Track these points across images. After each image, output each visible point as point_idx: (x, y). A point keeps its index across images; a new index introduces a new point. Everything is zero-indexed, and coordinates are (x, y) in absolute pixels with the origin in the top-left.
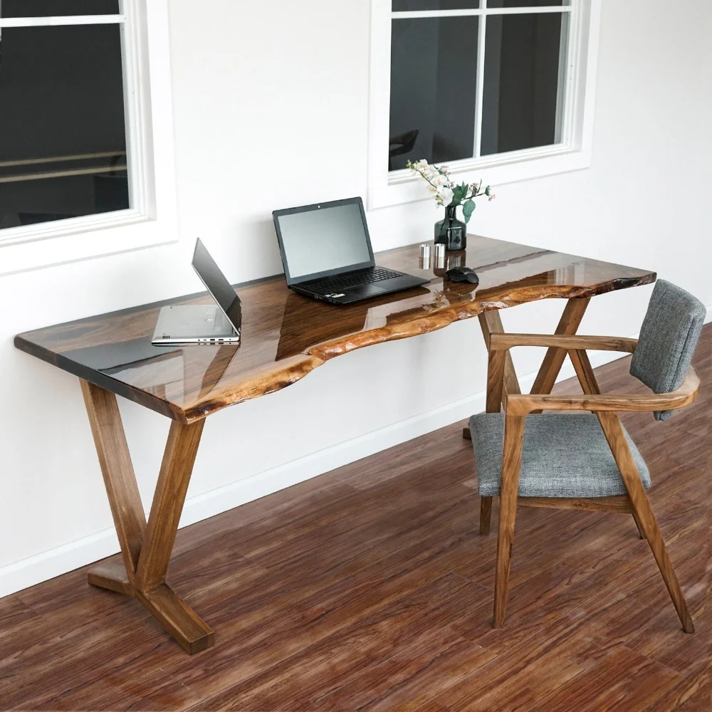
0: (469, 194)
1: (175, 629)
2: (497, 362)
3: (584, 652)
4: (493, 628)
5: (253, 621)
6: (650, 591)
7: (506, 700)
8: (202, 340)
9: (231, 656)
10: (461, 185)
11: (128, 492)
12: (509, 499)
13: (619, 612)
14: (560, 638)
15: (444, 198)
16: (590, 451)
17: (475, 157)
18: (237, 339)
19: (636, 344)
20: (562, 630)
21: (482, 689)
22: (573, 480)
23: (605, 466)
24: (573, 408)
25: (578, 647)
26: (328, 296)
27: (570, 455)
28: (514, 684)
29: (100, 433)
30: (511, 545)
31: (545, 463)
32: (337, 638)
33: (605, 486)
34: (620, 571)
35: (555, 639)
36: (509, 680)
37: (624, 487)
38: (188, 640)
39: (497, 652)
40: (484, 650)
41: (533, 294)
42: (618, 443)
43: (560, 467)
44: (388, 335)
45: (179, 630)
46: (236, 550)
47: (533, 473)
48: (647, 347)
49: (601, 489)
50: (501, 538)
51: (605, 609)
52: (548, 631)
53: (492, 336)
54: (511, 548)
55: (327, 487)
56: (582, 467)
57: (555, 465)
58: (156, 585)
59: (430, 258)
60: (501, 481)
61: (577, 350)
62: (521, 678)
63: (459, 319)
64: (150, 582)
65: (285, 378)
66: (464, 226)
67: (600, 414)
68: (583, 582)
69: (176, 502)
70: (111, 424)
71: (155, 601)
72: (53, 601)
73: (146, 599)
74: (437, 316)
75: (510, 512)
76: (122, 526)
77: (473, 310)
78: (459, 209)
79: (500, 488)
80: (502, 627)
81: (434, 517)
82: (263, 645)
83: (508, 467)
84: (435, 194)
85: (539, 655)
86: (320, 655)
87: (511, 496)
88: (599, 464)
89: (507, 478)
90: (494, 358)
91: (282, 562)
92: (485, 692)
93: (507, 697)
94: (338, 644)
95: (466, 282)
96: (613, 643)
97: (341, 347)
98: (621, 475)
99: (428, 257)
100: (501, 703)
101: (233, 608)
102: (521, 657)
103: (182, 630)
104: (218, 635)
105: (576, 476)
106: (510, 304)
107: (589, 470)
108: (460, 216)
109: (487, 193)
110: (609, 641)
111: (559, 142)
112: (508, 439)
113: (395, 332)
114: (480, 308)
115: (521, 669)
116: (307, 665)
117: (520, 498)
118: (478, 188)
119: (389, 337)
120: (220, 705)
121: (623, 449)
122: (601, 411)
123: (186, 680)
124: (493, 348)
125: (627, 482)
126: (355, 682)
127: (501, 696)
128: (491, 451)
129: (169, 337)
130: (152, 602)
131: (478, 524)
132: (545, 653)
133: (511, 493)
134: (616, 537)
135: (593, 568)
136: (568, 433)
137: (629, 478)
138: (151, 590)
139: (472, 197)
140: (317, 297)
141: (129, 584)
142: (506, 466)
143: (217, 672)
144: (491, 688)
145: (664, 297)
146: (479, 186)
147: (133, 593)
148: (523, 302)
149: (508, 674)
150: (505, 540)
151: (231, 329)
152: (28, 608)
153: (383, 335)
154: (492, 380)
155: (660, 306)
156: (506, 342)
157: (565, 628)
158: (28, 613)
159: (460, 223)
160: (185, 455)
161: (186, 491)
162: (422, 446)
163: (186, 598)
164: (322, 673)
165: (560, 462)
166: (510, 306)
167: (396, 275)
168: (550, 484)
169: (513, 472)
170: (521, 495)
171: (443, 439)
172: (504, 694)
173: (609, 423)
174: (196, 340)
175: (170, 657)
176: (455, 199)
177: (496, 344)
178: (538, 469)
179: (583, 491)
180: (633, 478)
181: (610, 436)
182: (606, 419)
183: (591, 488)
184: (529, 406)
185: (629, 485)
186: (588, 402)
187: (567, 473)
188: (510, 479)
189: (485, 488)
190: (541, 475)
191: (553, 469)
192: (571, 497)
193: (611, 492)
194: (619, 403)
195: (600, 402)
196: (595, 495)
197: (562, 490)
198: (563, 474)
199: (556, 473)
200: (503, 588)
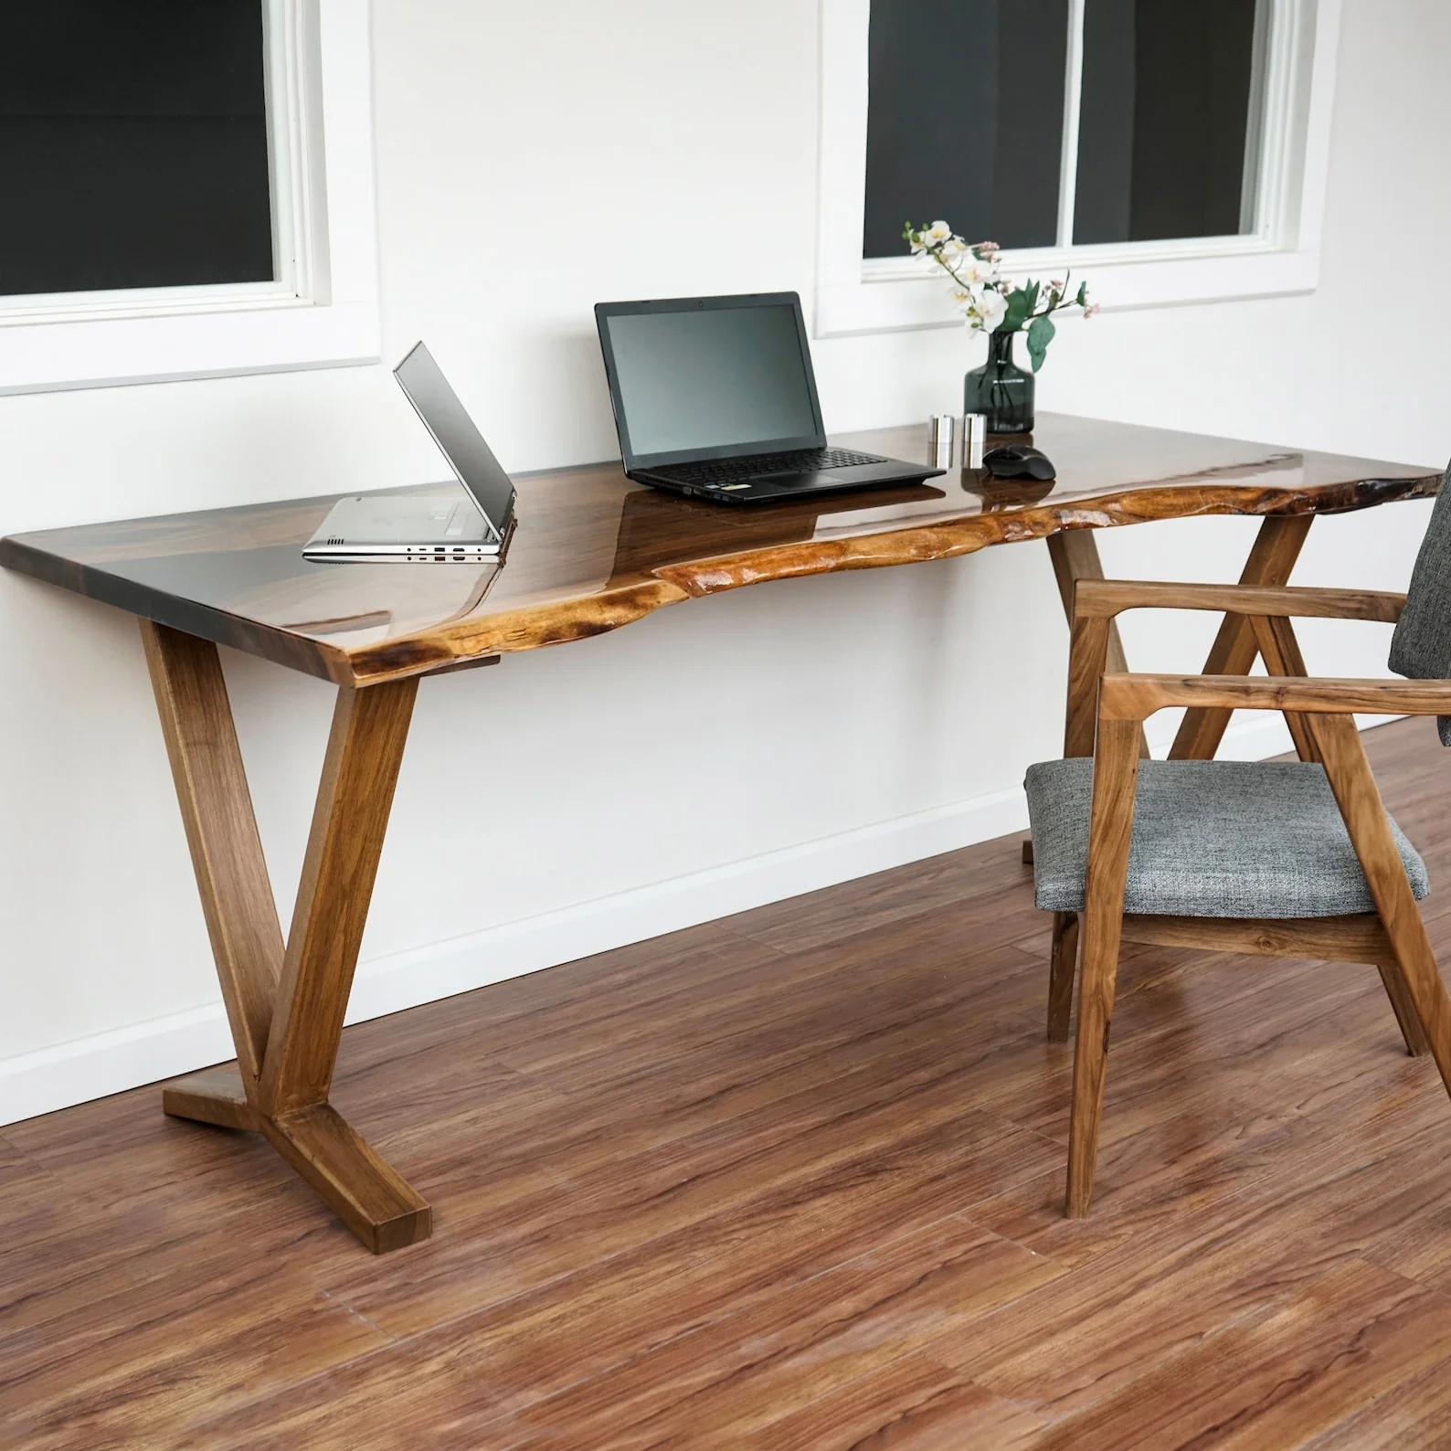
0: (1041, 305)
1: (343, 1200)
2: (1091, 643)
3: (1270, 1269)
4: (1065, 1216)
5: (523, 1194)
6: (1425, 1155)
7: (1085, 1358)
8: (415, 549)
9: (466, 1257)
10: (1023, 288)
11: (248, 898)
12: (1104, 916)
13: (1352, 1194)
14: (1215, 1241)
15: (988, 312)
16: (1293, 822)
17: (1061, 246)
18: (496, 549)
19: (1404, 602)
20: (1222, 1225)
21: (1030, 1335)
22: (1251, 877)
23: (1326, 850)
24: (1253, 703)
25: (1256, 1258)
26: (713, 487)
27: (1246, 829)
28: (1103, 1328)
29: (186, 762)
30: (1108, 1024)
31: (1187, 842)
32: (710, 1229)
33: (1324, 893)
34: (1357, 1115)
35: (1203, 1241)
36: (1093, 1318)
37: (1369, 895)
38: (371, 1220)
39: (1069, 1263)
40: (1044, 1259)
41: (1175, 502)
42: (1356, 788)
43: (1221, 851)
44: (838, 556)
45: (351, 1199)
46: (500, 1059)
47: (1159, 861)
48: (1427, 603)
49: (1314, 899)
50: (1084, 1009)
51: (1322, 1187)
52: (1190, 1224)
53: (1078, 584)
54: (1106, 1031)
55: (716, 945)
56: (1273, 852)
57: (1210, 846)
58: (306, 1108)
59: (952, 443)
60: (1087, 875)
61: (1269, 617)
62: (1121, 1317)
63: (1005, 541)
64: (294, 1097)
65: (595, 616)
66: (1029, 379)
67: (1313, 719)
68: (1274, 1133)
69: (350, 907)
70: (213, 744)
71: (302, 1138)
72: (81, 1145)
73: (282, 1134)
74: (953, 529)
75: (1104, 946)
76: (233, 972)
77: (1036, 523)
78: (1019, 340)
79: (1084, 894)
80: (1084, 1216)
81: (948, 1007)
82: (542, 1239)
83: (1103, 839)
84: (968, 304)
85: (1167, 1272)
86: (669, 1260)
87: (1109, 908)
88: (1312, 845)
89: (1098, 870)
90: (1083, 637)
91: (600, 1083)
92: (1039, 1341)
93: (1087, 1351)
94: (713, 1241)
95: (1027, 478)
96: (1334, 1253)
97: (729, 572)
98: (1362, 867)
99: (948, 440)
100: (1074, 1364)
101: (483, 1168)
102: (1126, 1272)
103: (358, 1198)
104: (442, 1219)
105: (1257, 870)
106: (1124, 518)
107: (1288, 857)
108: (1021, 357)
109: (1081, 300)
110: (1330, 1248)
111: (1250, 230)
112: (1103, 776)
113: (856, 552)
114: (1053, 522)
115: (1125, 1298)
116: (636, 1279)
117: (1129, 918)
118: (1060, 293)
119: (842, 560)
120: (431, 1351)
121: (1366, 803)
122: (1315, 712)
123: (358, 1303)
124: (1080, 612)
125: (1373, 880)
126: (744, 1315)
127: (1074, 1350)
128: (1068, 820)
129: (341, 542)
130: (295, 1142)
131: (1045, 1021)
132: (1181, 1268)
133: (1109, 902)
134: (1355, 1051)
135: (1298, 1107)
136: (1244, 793)
137: (1379, 872)
138: (295, 1117)
139: (1048, 312)
140: (687, 491)
141: (249, 1104)
142: (1097, 840)
143: (430, 1289)
144: (1052, 1333)
146: (1063, 287)
147: (254, 1124)
148: (1152, 518)
149: (1094, 1307)
150: (1094, 1010)
151: (483, 531)
152: (21, 1157)
153: (828, 556)
154: (1078, 685)
156: (1110, 599)
157: (1230, 1220)
158: (22, 1166)
159: (1021, 374)
160: (365, 792)
161: (372, 883)
162: (931, 875)
163: (381, 1145)
164: (669, 1295)
165: (1221, 841)
166: (1121, 523)
167: (871, 461)
168: (1200, 886)
169: (1112, 855)
170: (1132, 910)
171: (980, 865)
172: (1082, 1346)
173: (1334, 742)
174: (403, 549)
175: (327, 1257)
176: (1011, 317)
177: (1086, 602)
178: (1172, 854)
179: (1273, 904)
180: (1388, 871)
181: (1336, 775)
182: (1329, 732)
183: (1291, 897)
184: (1151, 698)
185: (1380, 888)
186: (1288, 692)
187: (1238, 862)
188: (1107, 869)
189: (1051, 891)
190: (1179, 866)
191: (1206, 853)
192: (1245, 916)
193: (1337, 905)
194: (1357, 695)
195: (1315, 691)
196: (1301, 914)
197: (1225, 901)
198: (1228, 864)
199: (1213, 862)
200: (1087, 1125)
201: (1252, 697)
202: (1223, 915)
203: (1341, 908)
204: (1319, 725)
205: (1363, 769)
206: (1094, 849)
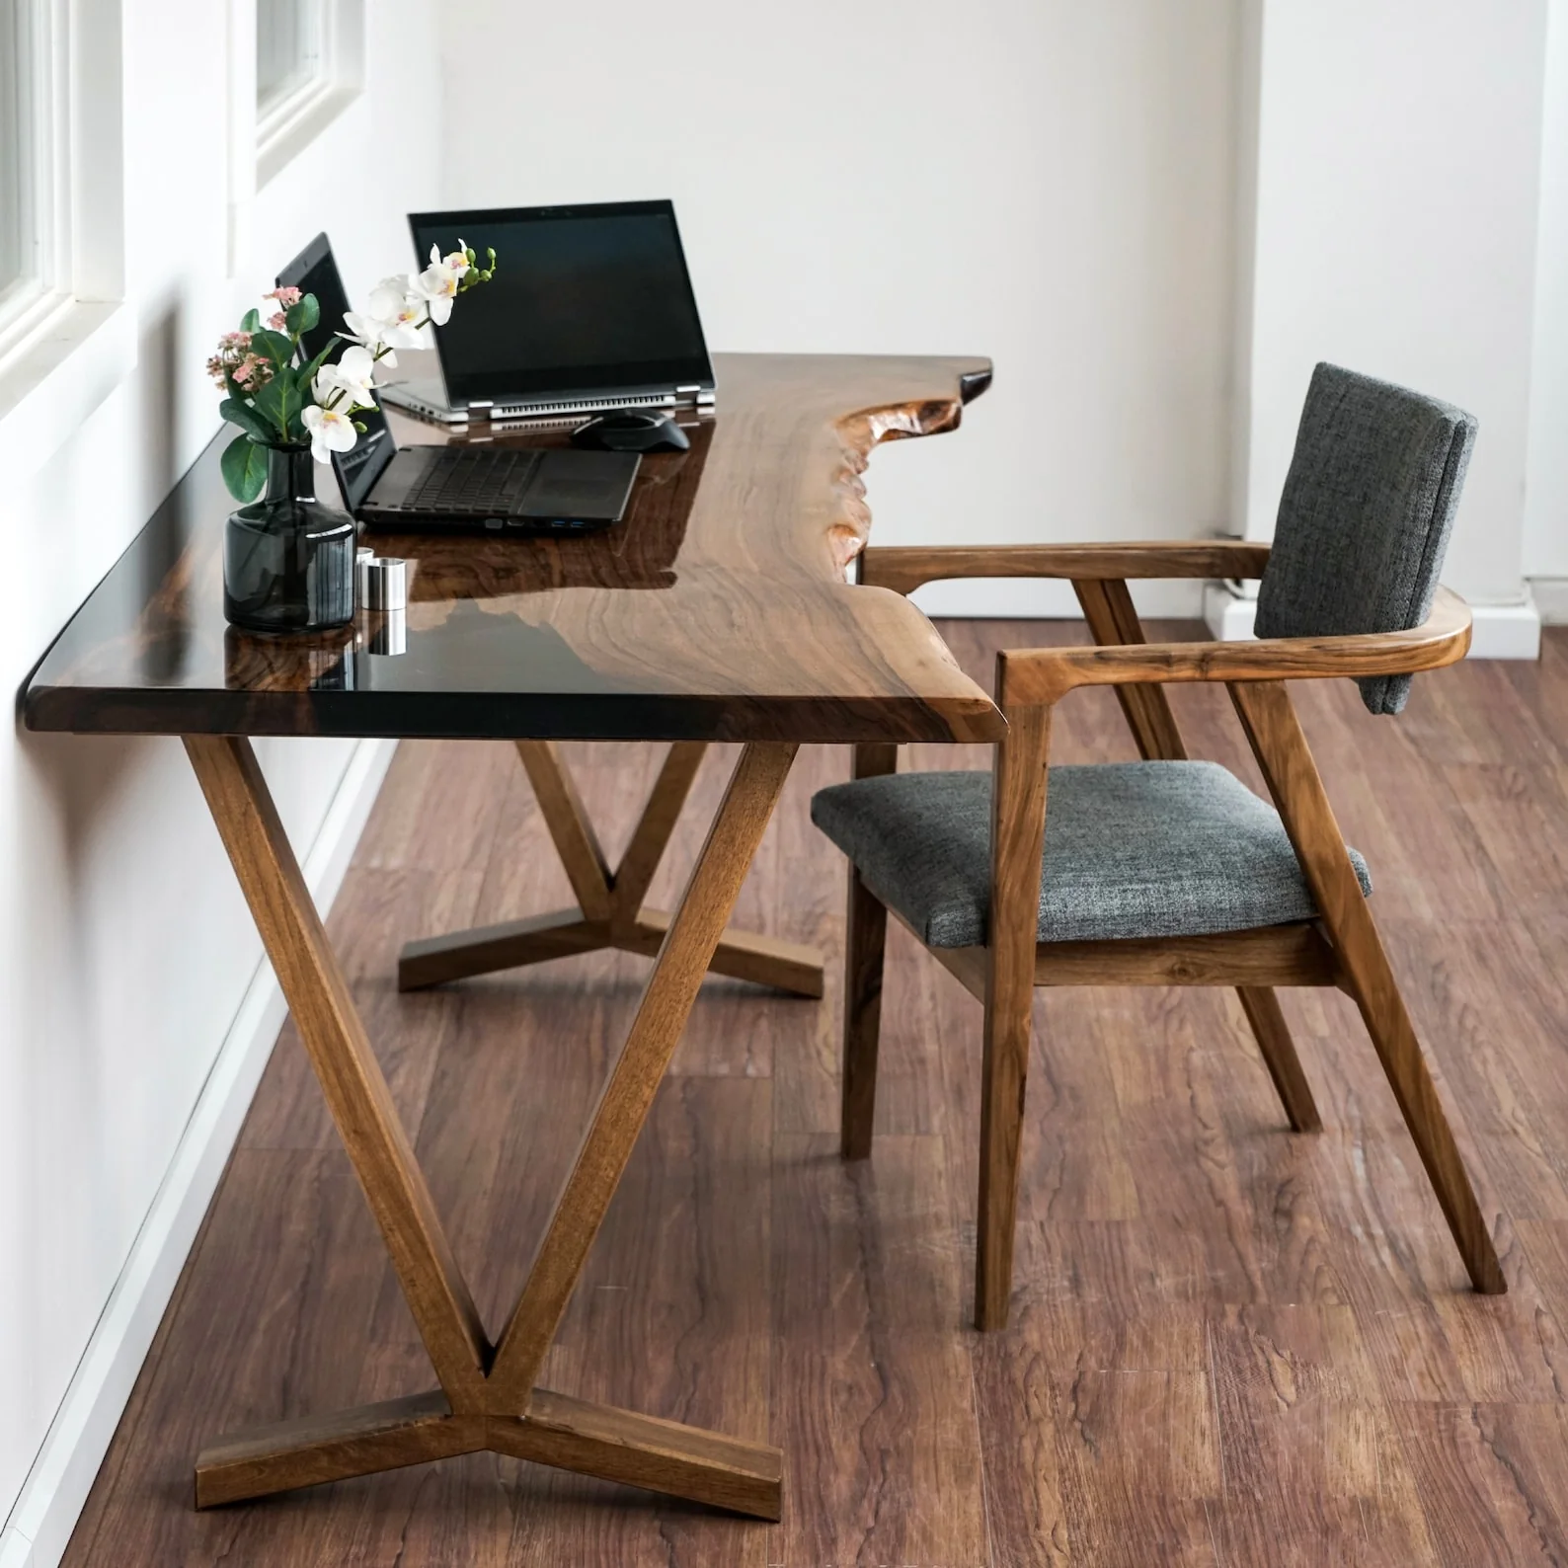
12: (1015, 945)
22: (1174, 886)
23: (1252, 849)
24: (1175, 675)
30: (1022, 1080)
33: (1258, 898)
42: (1292, 768)
43: (1133, 858)
47: (1066, 877)
49: (1248, 907)
50: (997, 1062)
54: (1022, 1087)
56: (1192, 855)
57: (1118, 855)
67: (1241, 689)
75: (1016, 985)
80: (996, 1330)
83: (1012, 851)
87: (1021, 938)
89: (1007, 890)
105: (1180, 878)
112: (1009, 774)
117: (1044, 947)
121: (1305, 785)
122: (1244, 681)
125: (1317, 877)
133: (1019, 927)
137: (1323, 866)
142: (1005, 854)
145: (1343, 406)
150: (1007, 1063)
155: (1334, 431)
168: (1117, 902)
169: (1023, 868)
170: (1047, 937)
173: (1266, 715)
178: (1078, 866)
179: (1201, 916)
180: (1333, 864)
181: (1270, 751)
182: (1260, 705)
183: (1223, 905)
184: (1062, 677)
185: (1325, 885)
186: (1213, 659)
187: (1155, 869)
188: (1017, 889)
189: (947, 923)
190: (1090, 880)
191: (1117, 864)
192: (1171, 934)
193: (1274, 912)
194: (1289, 657)
195: (1243, 655)
196: (1233, 926)
197: (1147, 917)
198: (1145, 873)
199: (1128, 873)
200: (1003, 1206)
201: (1175, 668)
202: (1145, 935)
203: (1278, 915)
204: (1249, 696)
205: (1300, 745)
206: (1001, 864)
